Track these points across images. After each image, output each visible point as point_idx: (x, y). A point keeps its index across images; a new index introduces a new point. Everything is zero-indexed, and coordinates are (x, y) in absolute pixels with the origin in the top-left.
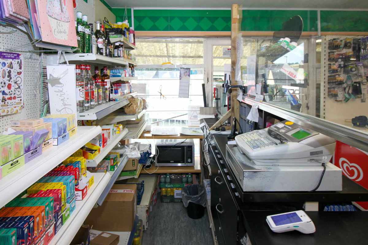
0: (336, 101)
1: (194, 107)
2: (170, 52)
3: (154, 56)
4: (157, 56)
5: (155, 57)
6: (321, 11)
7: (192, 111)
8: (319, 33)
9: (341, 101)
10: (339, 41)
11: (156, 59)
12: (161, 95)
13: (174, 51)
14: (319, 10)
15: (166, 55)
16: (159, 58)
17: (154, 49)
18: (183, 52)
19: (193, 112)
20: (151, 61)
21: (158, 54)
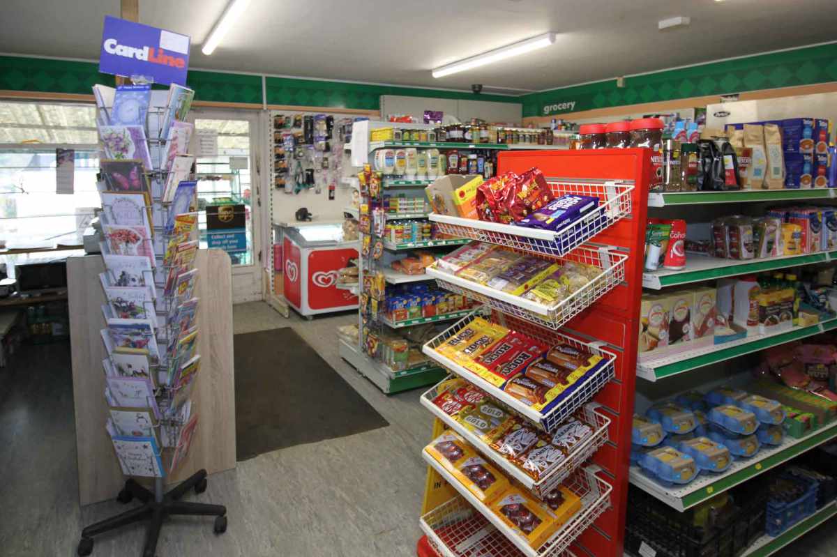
0: (286, 193)
1: (86, 209)
2: (49, 119)
3: (12, 125)
4: (21, 126)
5: (16, 127)
6: (266, 78)
7: (81, 215)
8: (265, 106)
9: (291, 193)
10: (284, 118)
11: (19, 130)
12: (23, 191)
13: (55, 118)
14: (264, 76)
15: (40, 124)
16: (26, 129)
17: (10, 113)
18: (75, 119)
19: (83, 217)
20: (9, 134)
21: (23, 121)
